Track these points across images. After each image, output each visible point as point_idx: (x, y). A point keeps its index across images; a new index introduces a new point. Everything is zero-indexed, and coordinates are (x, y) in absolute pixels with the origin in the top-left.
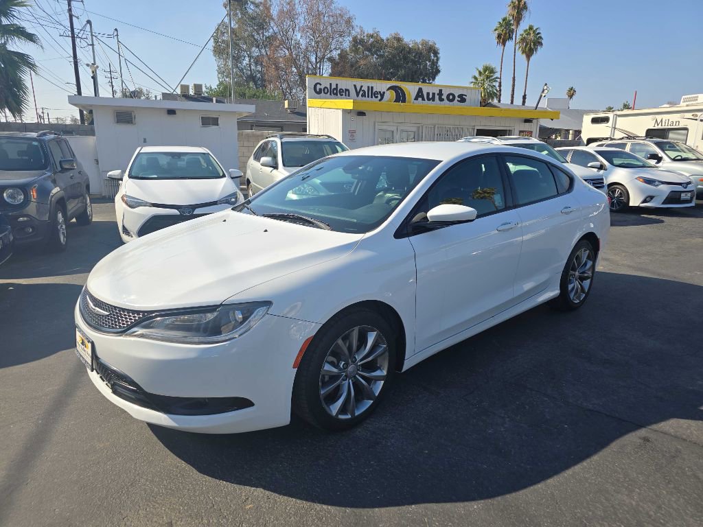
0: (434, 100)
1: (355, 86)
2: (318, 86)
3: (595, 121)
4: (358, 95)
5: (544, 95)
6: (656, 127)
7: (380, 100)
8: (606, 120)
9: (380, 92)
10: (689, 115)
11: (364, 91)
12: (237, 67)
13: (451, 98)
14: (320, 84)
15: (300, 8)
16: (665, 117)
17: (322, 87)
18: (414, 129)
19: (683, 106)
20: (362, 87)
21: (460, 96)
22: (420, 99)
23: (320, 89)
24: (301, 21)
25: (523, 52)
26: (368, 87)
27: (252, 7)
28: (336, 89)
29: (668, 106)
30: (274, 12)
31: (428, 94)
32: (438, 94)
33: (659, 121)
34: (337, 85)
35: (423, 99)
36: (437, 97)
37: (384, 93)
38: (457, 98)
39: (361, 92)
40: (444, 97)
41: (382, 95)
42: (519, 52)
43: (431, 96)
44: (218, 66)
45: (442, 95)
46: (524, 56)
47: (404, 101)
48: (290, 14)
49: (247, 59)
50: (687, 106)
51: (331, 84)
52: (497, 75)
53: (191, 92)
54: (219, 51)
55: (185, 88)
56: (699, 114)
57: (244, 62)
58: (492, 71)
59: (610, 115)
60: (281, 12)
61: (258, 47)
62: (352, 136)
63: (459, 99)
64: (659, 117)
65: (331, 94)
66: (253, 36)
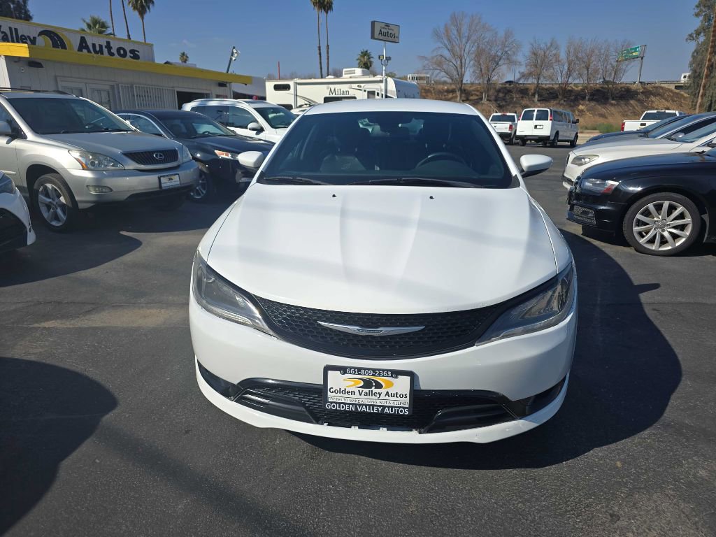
0: (102, 53)
3: (277, 88)
5: (234, 58)
6: (331, 96)
8: (287, 87)
10: (355, 86)
13: (122, 52)
16: (337, 87)
18: (107, 88)
19: (345, 77)
21: (132, 51)
22: (85, 51)
25: (135, 8)
29: (333, 77)
31: (94, 45)
32: (106, 47)
33: (333, 90)
35: (89, 51)
36: (105, 50)
38: (129, 54)
40: (114, 51)
42: (129, 8)
43: (98, 49)
45: (111, 48)
46: (136, 13)
50: (351, 77)
52: (110, 31)
56: (362, 85)
58: (103, 25)
59: (291, 83)
63: (132, 55)
64: (332, 87)
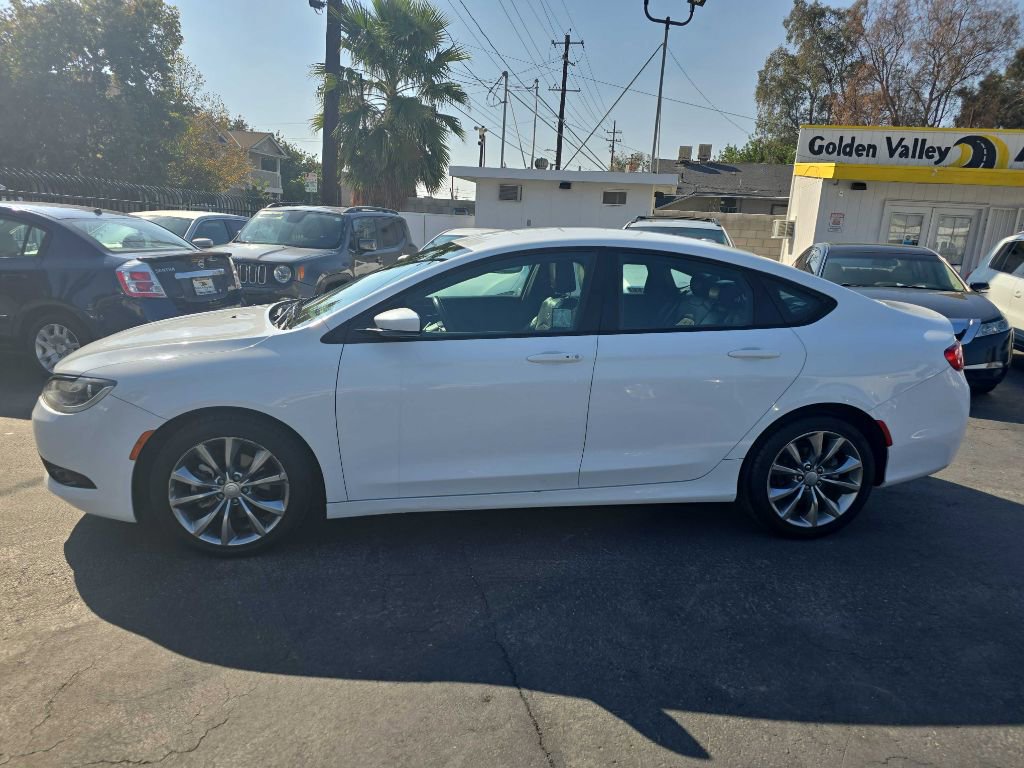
1: (889, 140)
2: (818, 143)
4: (891, 155)
7: (936, 163)
9: (939, 148)
11: (906, 148)
12: (788, 115)
14: (822, 139)
15: (918, 11)
17: (825, 143)
20: (902, 140)
23: (821, 147)
24: (916, 32)
26: (916, 140)
27: (833, 20)
28: (851, 146)
30: (868, 24)
34: (853, 139)
37: (948, 149)
39: (900, 150)
41: (944, 154)
44: (759, 116)
47: (990, 164)
48: (896, 24)
49: (807, 104)
51: (841, 138)
53: (694, 157)
54: (763, 93)
55: (685, 151)
57: (802, 108)
60: (882, 22)
61: (829, 81)
62: (836, 223)
65: (839, 154)
66: (824, 66)
